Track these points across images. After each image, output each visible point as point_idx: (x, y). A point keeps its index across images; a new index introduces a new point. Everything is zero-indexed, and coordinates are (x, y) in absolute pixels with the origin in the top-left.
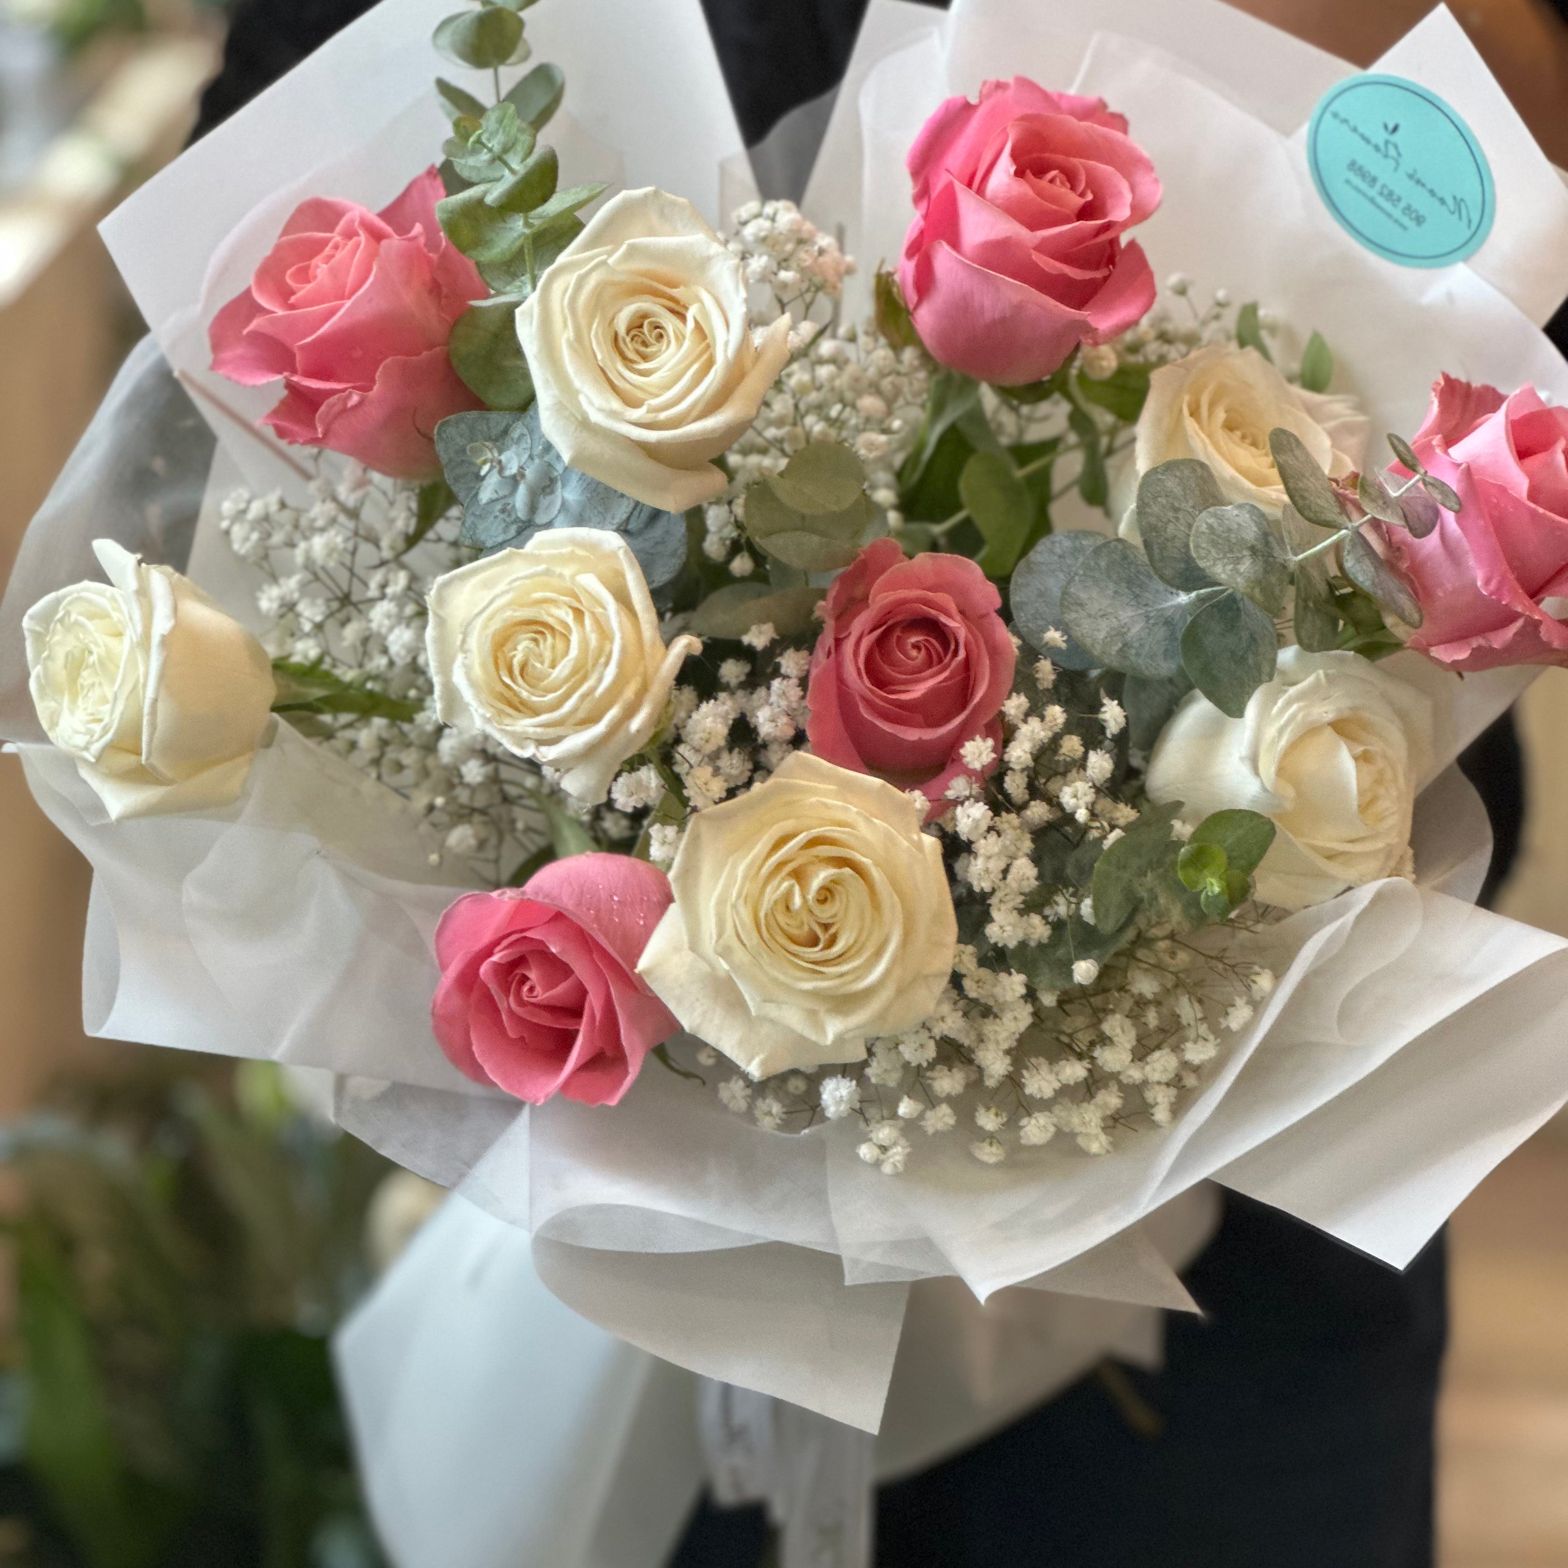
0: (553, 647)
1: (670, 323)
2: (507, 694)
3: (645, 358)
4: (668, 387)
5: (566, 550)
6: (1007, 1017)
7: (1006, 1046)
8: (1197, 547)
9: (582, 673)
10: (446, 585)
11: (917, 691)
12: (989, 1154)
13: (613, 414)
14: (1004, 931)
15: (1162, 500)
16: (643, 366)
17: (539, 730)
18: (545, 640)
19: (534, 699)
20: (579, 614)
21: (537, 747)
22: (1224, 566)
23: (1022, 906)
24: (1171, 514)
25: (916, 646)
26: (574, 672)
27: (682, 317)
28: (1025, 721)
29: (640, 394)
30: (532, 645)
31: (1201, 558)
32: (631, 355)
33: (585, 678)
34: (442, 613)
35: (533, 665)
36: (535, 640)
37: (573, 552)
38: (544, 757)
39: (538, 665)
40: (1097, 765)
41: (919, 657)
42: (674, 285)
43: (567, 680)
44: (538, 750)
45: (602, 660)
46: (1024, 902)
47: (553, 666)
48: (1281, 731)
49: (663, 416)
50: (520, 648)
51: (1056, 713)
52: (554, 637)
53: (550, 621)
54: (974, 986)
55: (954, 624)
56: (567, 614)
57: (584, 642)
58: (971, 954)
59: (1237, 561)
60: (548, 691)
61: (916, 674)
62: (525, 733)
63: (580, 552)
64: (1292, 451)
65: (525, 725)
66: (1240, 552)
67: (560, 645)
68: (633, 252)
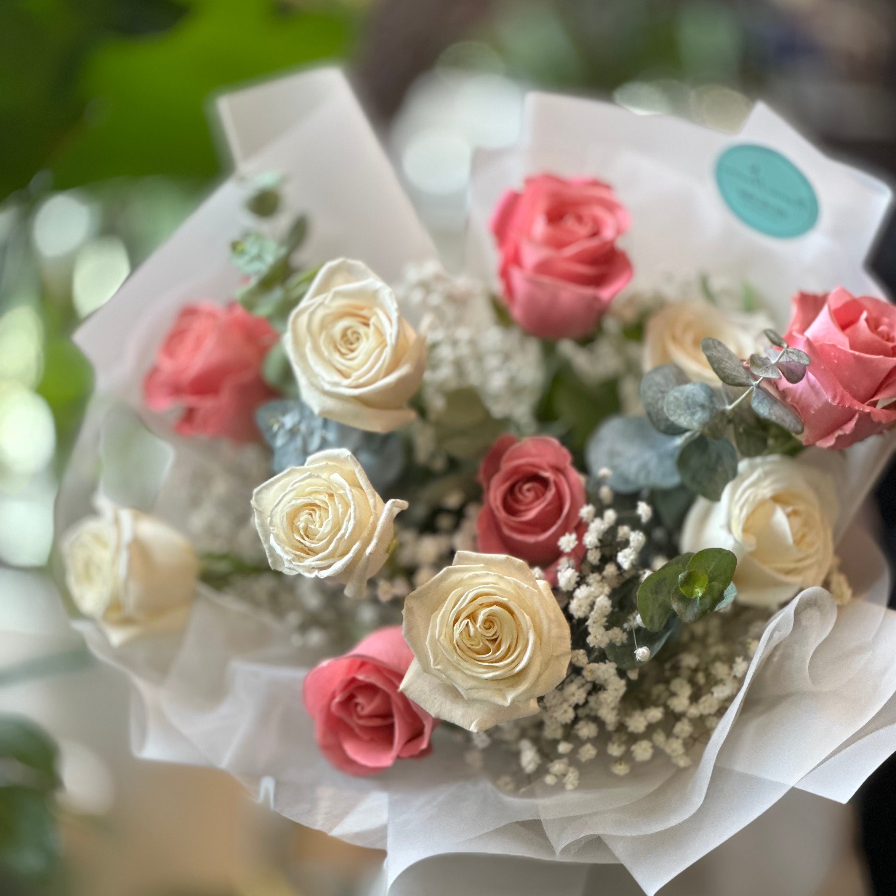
0: (320, 516)
1: (362, 330)
2: (300, 546)
3: (352, 351)
4: (363, 365)
5: (324, 463)
6: (611, 688)
7: (612, 705)
8: (668, 410)
9: (337, 528)
10: (259, 492)
11: (531, 515)
12: (621, 769)
13: (337, 384)
14: (597, 639)
15: (654, 388)
16: (352, 355)
17: (319, 562)
18: (316, 513)
19: (313, 545)
20: (331, 496)
21: (319, 571)
22: (685, 418)
23: (607, 624)
24: (660, 395)
25: (529, 490)
26: (333, 528)
27: (367, 325)
28: (593, 521)
29: (349, 371)
30: (309, 517)
31: (671, 416)
32: (344, 350)
33: (339, 529)
34: (260, 509)
35: (310, 528)
36: (311, 514)
37: (327, 464)
38: (322, 576)
39: (313, 527)
40: (635, 539)
41: (530, 495)
42: (362, 309)
43: (329, 533)
44: (319, 573)
45: (347, 518)
46: (607, 621)
47: (321, 526)
48: (741, 509)
49: (362, 381)
50: (302, 519)
51: (610, 515)
52: (320, 510)
53: (317, 502)
54: (589, 674)
55: (547, 474)
56: (325, 497)
57: (336, 510)
58: (584, 654)
59: (693, 414)
60: (320, 540)
61: (530, 505)
62: (311, 565)
63: (331, 463)
64: (715, 348)
65: (310, 561)
66: (694, 408)
67: (323, 515)
68: (337, 294)
